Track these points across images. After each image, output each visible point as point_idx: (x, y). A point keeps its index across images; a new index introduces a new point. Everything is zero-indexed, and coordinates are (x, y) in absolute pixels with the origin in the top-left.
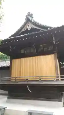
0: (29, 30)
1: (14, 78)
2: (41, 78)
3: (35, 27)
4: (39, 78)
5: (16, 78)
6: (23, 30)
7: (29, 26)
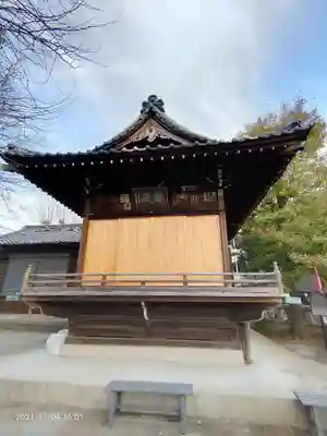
0: (150, 140)
1: (100, 278)
2: (189, 278)
3: (169, 136)
4: (181, 278)
5: (104, 276)
6: (134, 139)
7: (151, 131)
